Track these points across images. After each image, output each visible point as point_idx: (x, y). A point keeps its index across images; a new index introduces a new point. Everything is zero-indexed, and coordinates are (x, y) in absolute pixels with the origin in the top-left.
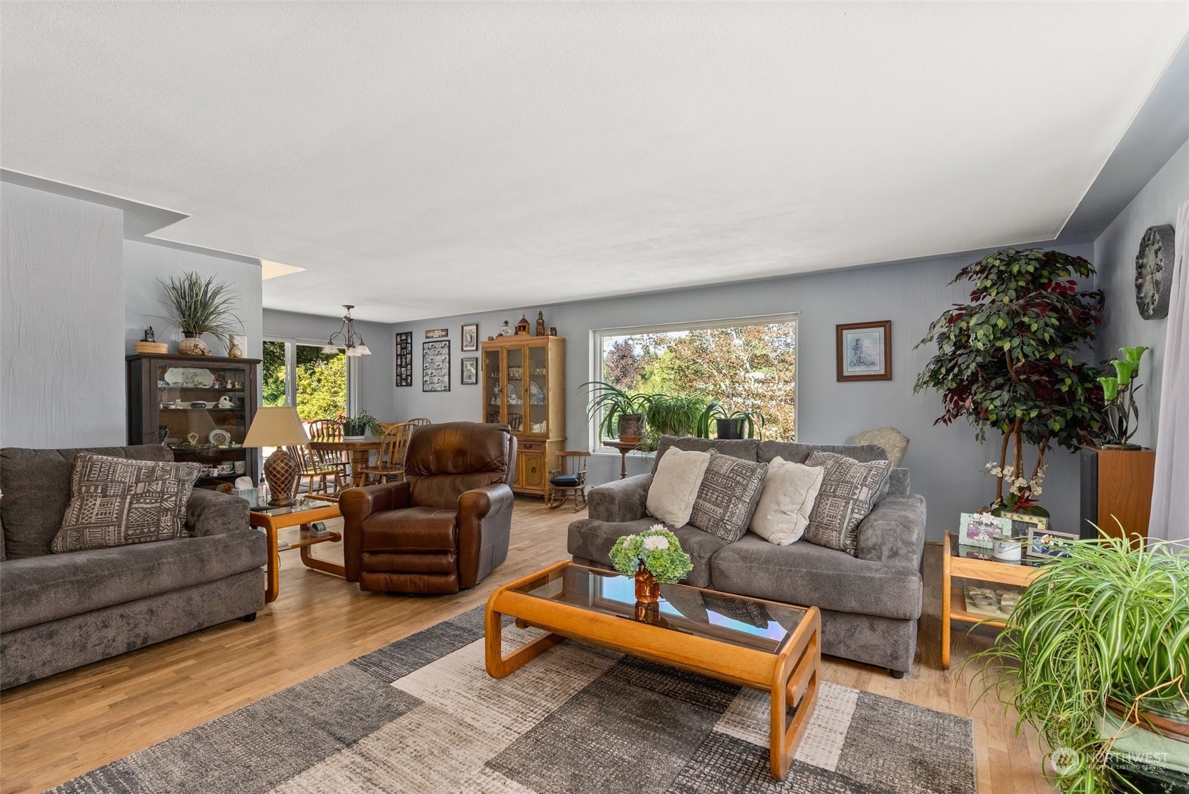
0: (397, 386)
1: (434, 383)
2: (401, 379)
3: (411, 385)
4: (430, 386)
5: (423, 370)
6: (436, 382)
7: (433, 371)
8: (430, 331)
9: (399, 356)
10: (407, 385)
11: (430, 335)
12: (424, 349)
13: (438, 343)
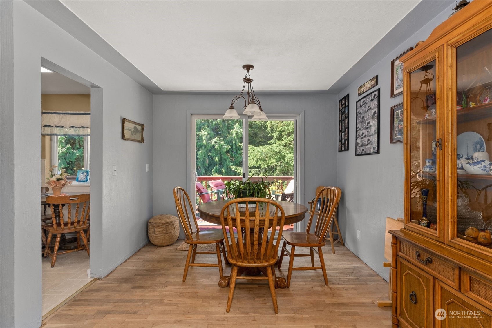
0: (339, 151)
1: (363, 145)
2: (342, 144)
3: (348, 149)
4: (362, 148)
5: (356, 132)
6: (366, 143)
7: (364, 131)
8: (361, 87)
9: (341, 121)
10: (345, 150)
11: (362, 90)
12: (357, 109)
13: (368, 97)
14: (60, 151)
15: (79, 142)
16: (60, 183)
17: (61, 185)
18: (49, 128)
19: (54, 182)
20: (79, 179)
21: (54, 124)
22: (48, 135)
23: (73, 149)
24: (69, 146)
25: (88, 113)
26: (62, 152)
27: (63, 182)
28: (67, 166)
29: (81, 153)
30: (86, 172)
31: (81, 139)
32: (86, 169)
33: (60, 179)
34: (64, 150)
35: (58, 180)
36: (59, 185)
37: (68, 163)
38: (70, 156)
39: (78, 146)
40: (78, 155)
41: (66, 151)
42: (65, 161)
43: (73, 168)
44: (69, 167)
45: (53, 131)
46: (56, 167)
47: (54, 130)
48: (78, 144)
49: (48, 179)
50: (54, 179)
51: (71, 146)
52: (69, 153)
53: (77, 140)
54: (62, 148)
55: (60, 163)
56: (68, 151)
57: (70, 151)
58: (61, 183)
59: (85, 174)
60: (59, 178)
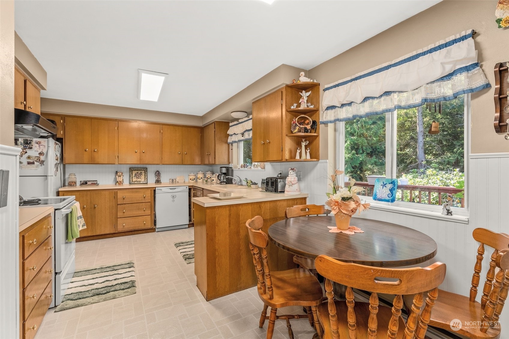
14: (347, 157)
15: (362, 147)
16: (347, 205)
17: (349, 211)
18: (333, 110)
19: (336, 204)
20: (379, 196)
21: (339, 102)
22: (331, 122)
23: (357, 154)
24: (354, 152)
25: (396, 63)
26: (348, 157)
27: (352, 205)
28: (352, 170)
29: (364, 157)
30: (391, 183)
31: (364, 145)
32: (390, 178)
33: (347, 198)
34: (350, 155)
35: (344, 199)
36: (347, 210)
37: (353, 167)
38: (354, 161)
39: (361, 152)
40: (361, 159)
41: (352, 157)
42: (351, 165)
43: (357, 172)
44: (354, 171)
45: (338, 114)
46: (341, 172)
47: (339, 112)
48: (361, 149)
49: (328, 194)
50: (337, 197)
51: (355, 152)
52: (354, 158)
53: (360, 146)
54: (348, 154)
55: (347, 167)
56: (353, 157)
57: (354, 156)
58: (350, 207)
59: (389, 186)
60: (345, 196)
